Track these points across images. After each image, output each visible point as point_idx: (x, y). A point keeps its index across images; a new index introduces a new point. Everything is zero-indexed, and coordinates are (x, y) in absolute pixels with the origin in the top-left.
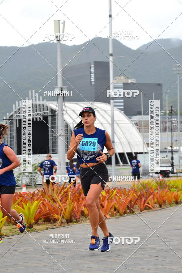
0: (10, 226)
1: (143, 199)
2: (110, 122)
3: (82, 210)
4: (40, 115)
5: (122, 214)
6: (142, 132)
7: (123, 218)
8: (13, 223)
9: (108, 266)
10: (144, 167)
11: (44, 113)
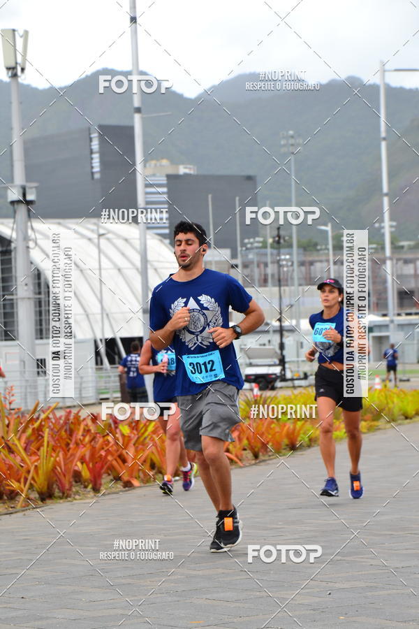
2: (138, 264)
3: (76, 468)
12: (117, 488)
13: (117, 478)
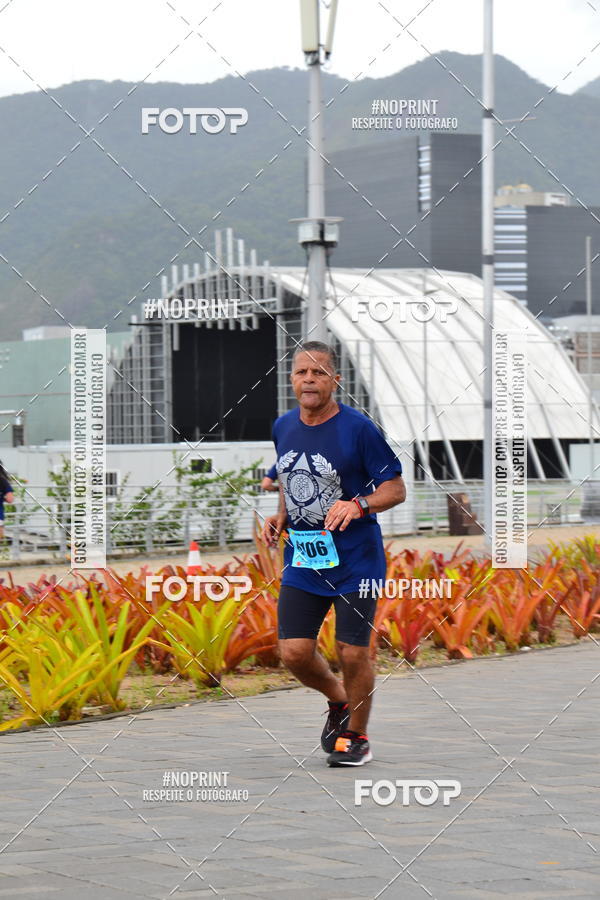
0: (146, 678)
1: (586, 597)
2: (480, 335)
3: (383, 628)
4: (250, 311)
5: (515, 644)
6: (586, 372)
7: (516, 658)
8: (157, 667)
10: (590, 486)
11: (263, 304)
12: (440, 658)
13: (440, 645)
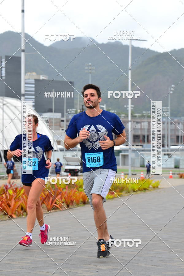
1: (51, 199)
6: (52, 130)
9: (11, 269)
12: (6, 218)
13: (6, 214)
